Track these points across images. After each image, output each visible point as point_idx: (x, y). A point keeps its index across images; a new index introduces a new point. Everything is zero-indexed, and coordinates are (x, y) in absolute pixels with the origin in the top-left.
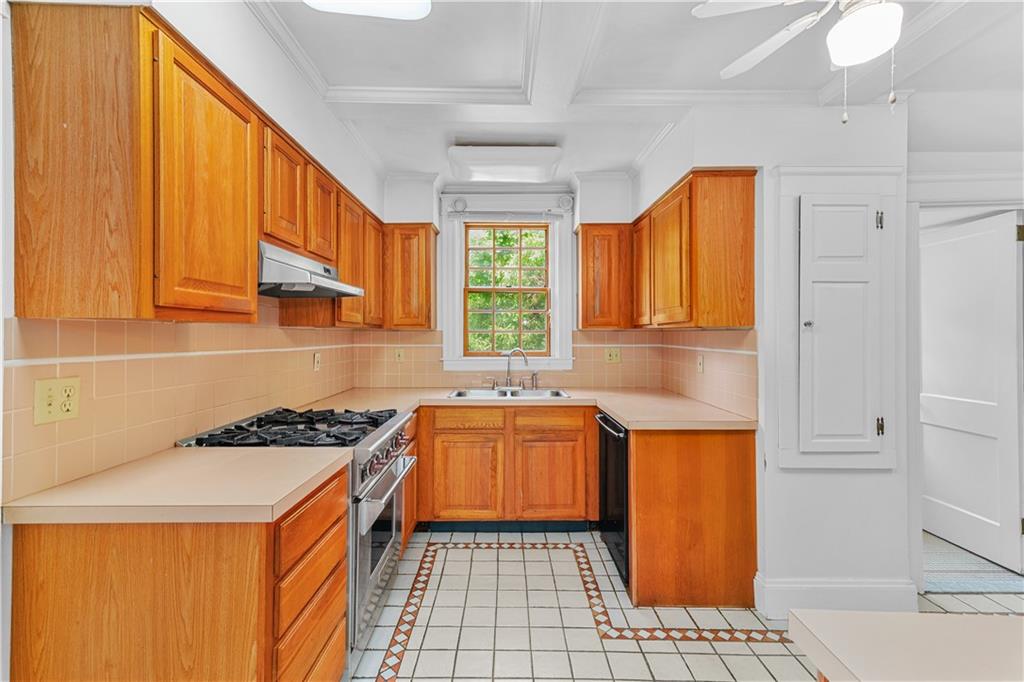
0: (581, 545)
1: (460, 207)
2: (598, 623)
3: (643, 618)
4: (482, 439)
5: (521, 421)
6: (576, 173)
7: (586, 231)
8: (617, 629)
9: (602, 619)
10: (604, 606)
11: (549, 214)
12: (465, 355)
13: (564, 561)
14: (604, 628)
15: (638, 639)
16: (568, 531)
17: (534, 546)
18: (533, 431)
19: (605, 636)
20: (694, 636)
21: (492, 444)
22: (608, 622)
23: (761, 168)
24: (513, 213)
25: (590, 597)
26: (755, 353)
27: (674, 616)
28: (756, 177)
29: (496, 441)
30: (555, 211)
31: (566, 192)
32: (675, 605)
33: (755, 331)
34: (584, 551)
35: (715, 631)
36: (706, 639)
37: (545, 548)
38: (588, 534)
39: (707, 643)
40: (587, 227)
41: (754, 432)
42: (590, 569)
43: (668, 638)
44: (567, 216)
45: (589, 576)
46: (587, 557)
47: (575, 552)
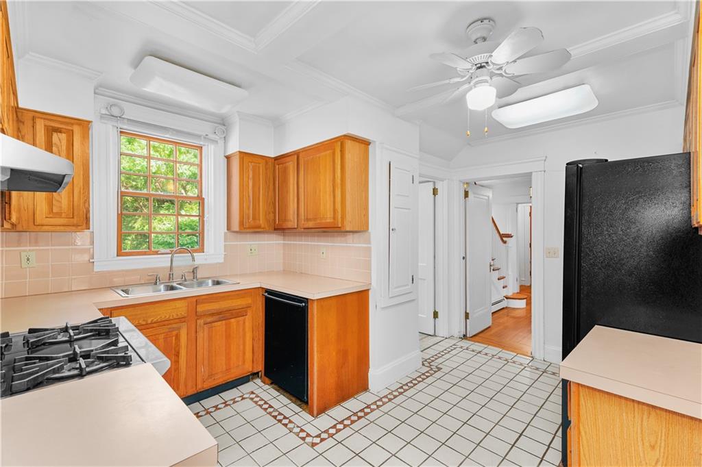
0: (252, 393)
1: (115, 111)
2: (303, 439)
3: (324, 422)
4: (167, 330)
5: (201, 308)
6: (238, 112)
7: (243, 158)
8: (317, 436)
9: (303, 435)
10: (298, 427)
11: (206, 138)
12: (117, 256)
13: (248, 409)
14: (309, 440)
15: (331, 436)
16: (235, 387)
17: (217, 408)
18: (212, 315)
19: (313, 445)
20: (356, 418)
21: (174, 333)
22: (308, 435)
23: (375, 142)
24: (174, 130)
25: (285, 425)
26: (369, 245)
27: (338, 412)
28: (370, 146)
29: (179, 329)
30: (212, 136)
31: (220, 124)
32: (335, 405)
33: (370, 233)
34: (257, 396)
35: (362, 410)
36: (362, 417)
37: (227, 405)
38: (251, 383)
39: (363, 419)
40: (243, 155)
41: (368, 290)
42: (271, 407)
43: (345, 426)
44: (221, 142)
45: (274, 411)
46: (263, 400)
47: (252, 399)
